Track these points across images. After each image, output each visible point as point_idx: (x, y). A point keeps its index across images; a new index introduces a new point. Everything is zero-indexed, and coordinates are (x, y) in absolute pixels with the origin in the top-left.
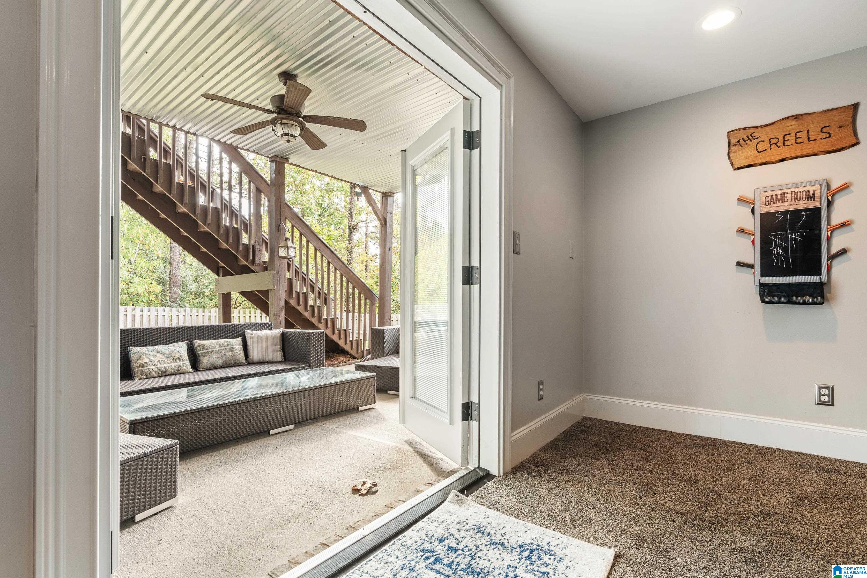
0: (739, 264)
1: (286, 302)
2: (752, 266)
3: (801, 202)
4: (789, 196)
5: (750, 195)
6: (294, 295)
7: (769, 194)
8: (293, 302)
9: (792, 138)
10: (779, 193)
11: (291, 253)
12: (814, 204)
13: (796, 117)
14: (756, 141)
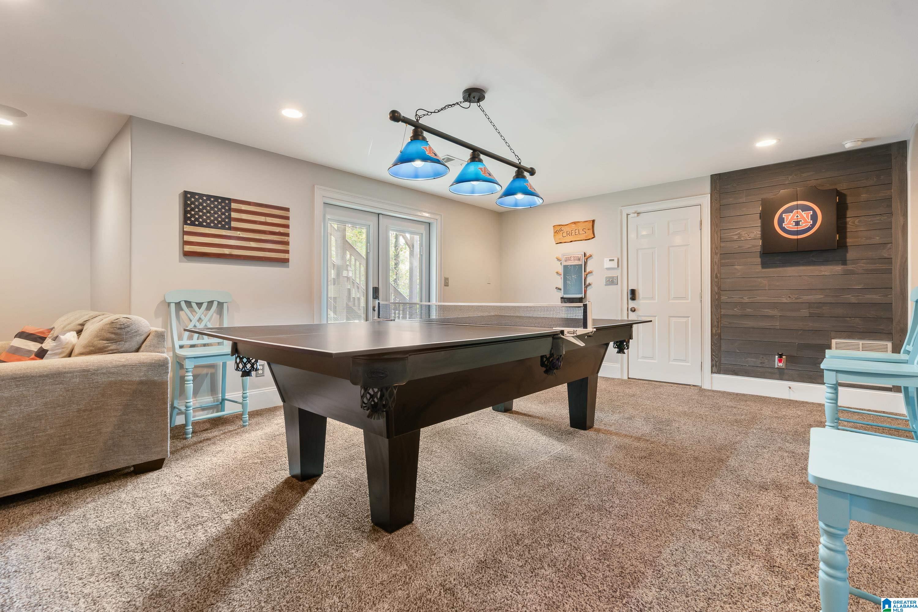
0: (556, 288)
1: (347, 305)
2: (560, 289)
3: (576, 261)
4: (572, 258)
5: (560, 256)
6: (352, 300)
7: (566, 257)
8: (351, 304)
9: (573, 232)
10: (569, 256)
11: (350, 274)
12: (580, 263)
13: (575, 223)
14: (562, 232)
